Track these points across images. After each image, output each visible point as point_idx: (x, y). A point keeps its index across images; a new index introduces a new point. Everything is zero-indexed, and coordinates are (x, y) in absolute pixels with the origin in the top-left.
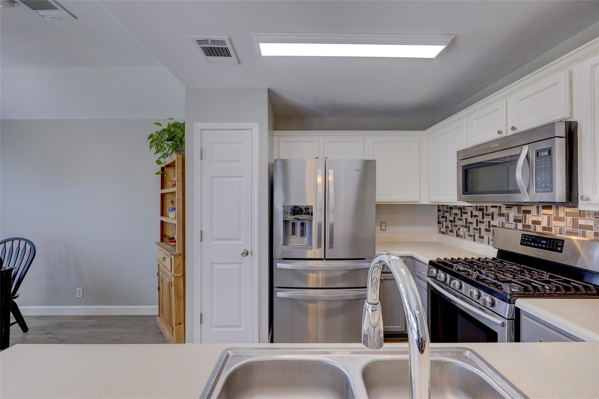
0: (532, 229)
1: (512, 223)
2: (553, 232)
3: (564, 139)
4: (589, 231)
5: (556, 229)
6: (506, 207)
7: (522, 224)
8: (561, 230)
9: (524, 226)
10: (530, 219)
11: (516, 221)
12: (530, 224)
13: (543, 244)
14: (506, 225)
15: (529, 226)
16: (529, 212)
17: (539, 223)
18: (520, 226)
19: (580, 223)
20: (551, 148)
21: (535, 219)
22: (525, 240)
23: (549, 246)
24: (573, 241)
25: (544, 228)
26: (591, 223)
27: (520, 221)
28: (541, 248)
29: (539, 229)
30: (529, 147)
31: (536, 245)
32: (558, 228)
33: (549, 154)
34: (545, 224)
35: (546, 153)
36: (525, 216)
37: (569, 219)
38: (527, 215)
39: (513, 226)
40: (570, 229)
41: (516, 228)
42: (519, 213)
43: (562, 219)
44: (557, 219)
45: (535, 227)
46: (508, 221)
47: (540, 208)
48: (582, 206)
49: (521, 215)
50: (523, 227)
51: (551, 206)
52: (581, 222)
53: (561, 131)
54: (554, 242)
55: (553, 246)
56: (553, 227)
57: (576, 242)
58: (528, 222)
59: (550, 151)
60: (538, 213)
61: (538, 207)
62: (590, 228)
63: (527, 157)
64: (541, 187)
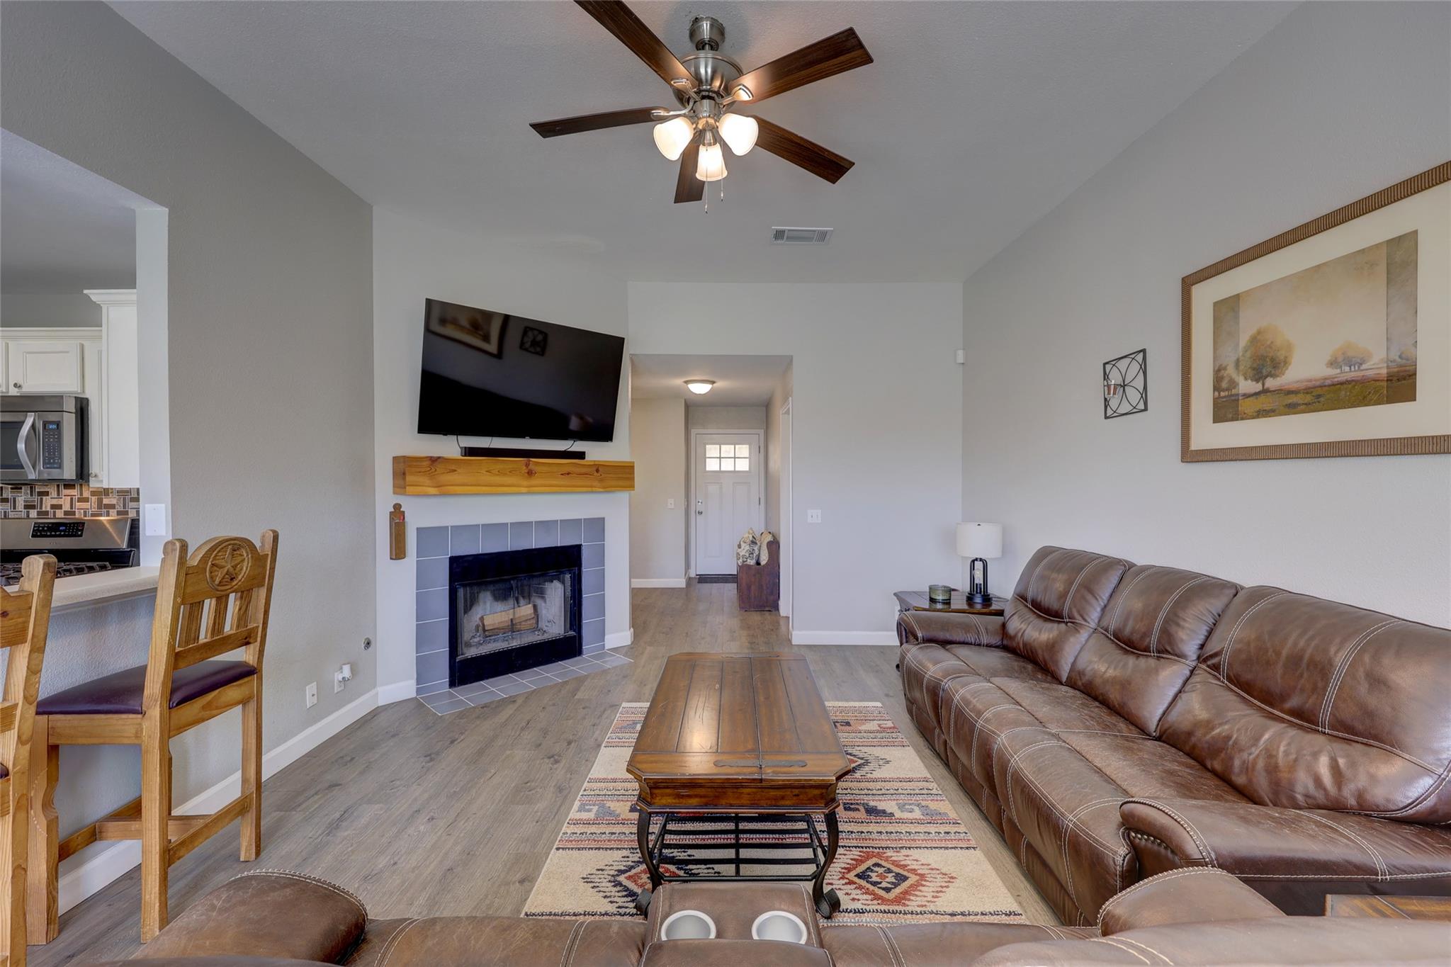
0: (51, 515)
1: (21, 511)
2: (77, 516)
3: (74, 415)
4: (113, 510)
5: (80, 512)
6: (12, 489)
7: (36, 511)
8: (85, 513)
9: (39, 513)
10: (48, 502)
11: (29, 507)
12: (49, 509)
13: (61, 531)
14: (11, 515)
15: (47, 512)
16: (47, 494)
17: (60, 507)
18: (33, 514)
19: (104, 503)
20: (59, 422)
21: (55, 502)
22: (38, 530)
23: (69, 532)
24: (103, 523)
25: (66, 513)
26: (114, 501)
27: (33, 507)
28: (60, 536)
29: (60, 514)
30: (35, 415)
31: (53, 533)
32: (82, 511)
33: (58, 428)
34: (67, 507)
35: (55, 426)
36: (42, 499)
37: (94, 499)
38: (44, 498)
39: (23, 515)
40: (95, 510)
41: (28, 516)
42: (31, 495)
43: (86, 500)
44: (81, 500)
45: (55, 513)
46: (15, 508)
47: (62, 487)
48: (94, 484)
49: (36, 498)
50: (38, 515)
51: (74, 485)
52: (106, 501)
53: (70, 406)
54: (74, 526)
55: (73, 531)
56: (76, 510)
57: (105, 522)
58: (46, 507)
59: (58, 425)
60: (58, 494)
61: (58, 486)
62: (113, 506)
63: (33, 426)
64: (50, 463)
